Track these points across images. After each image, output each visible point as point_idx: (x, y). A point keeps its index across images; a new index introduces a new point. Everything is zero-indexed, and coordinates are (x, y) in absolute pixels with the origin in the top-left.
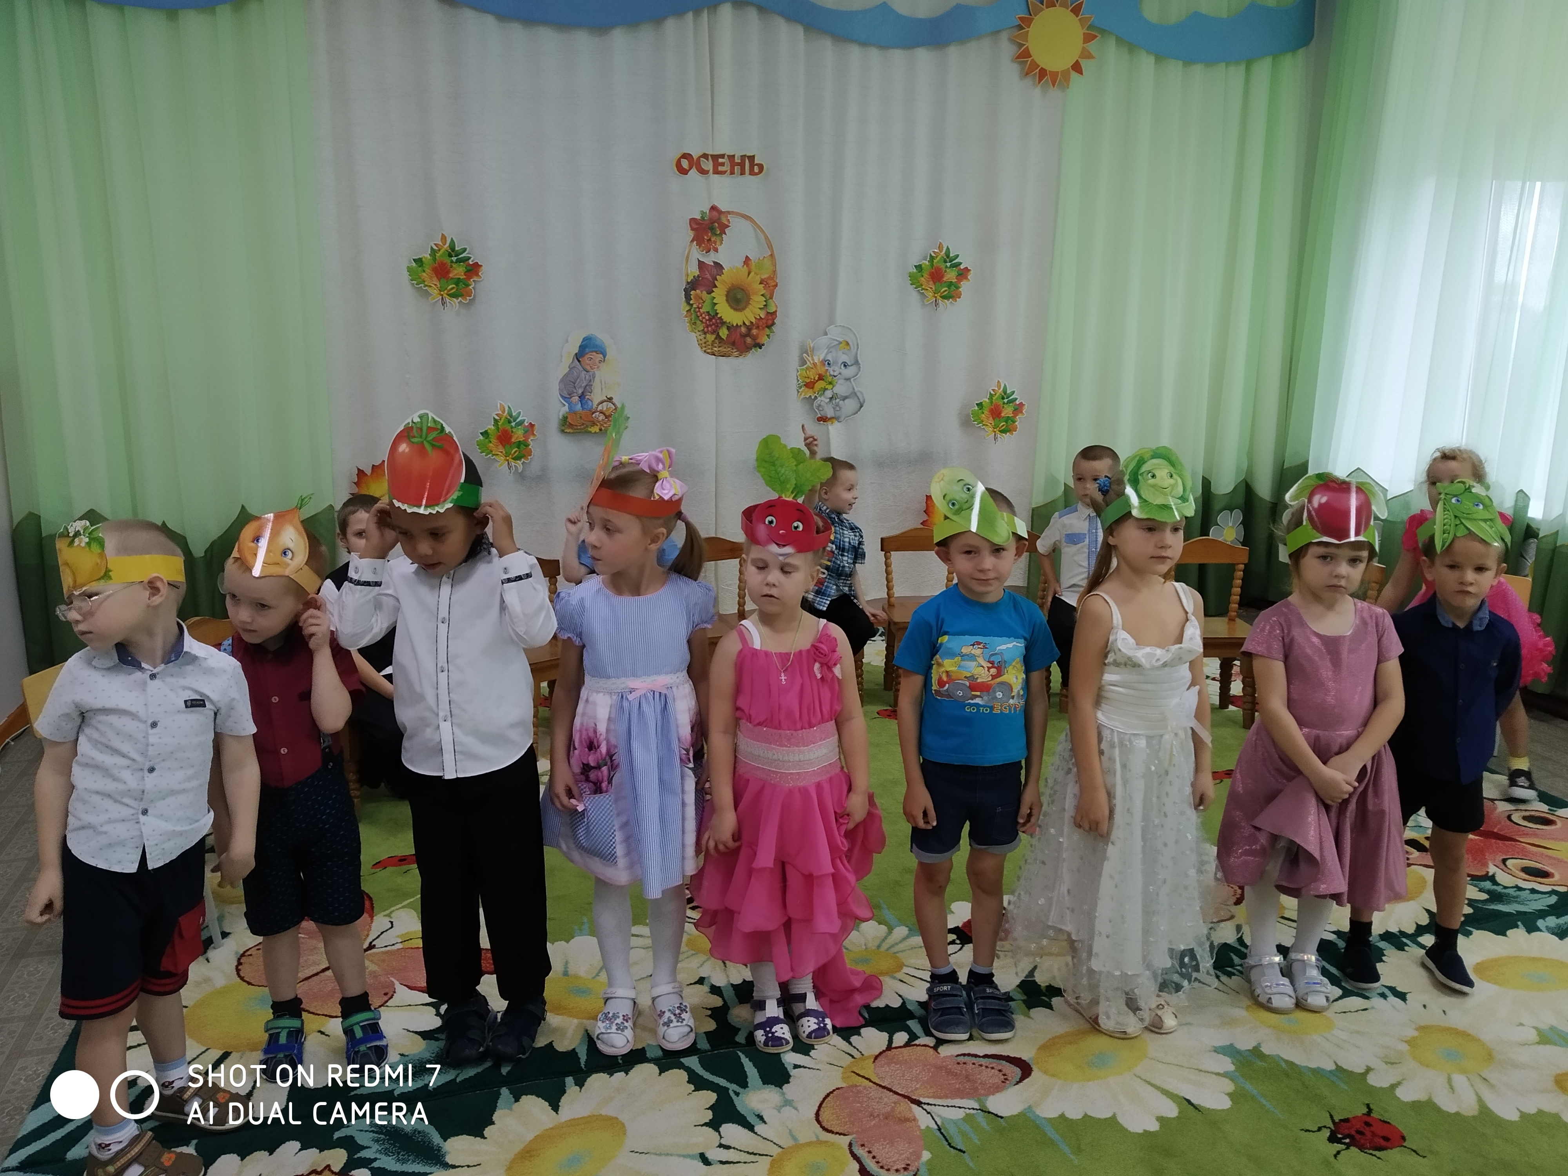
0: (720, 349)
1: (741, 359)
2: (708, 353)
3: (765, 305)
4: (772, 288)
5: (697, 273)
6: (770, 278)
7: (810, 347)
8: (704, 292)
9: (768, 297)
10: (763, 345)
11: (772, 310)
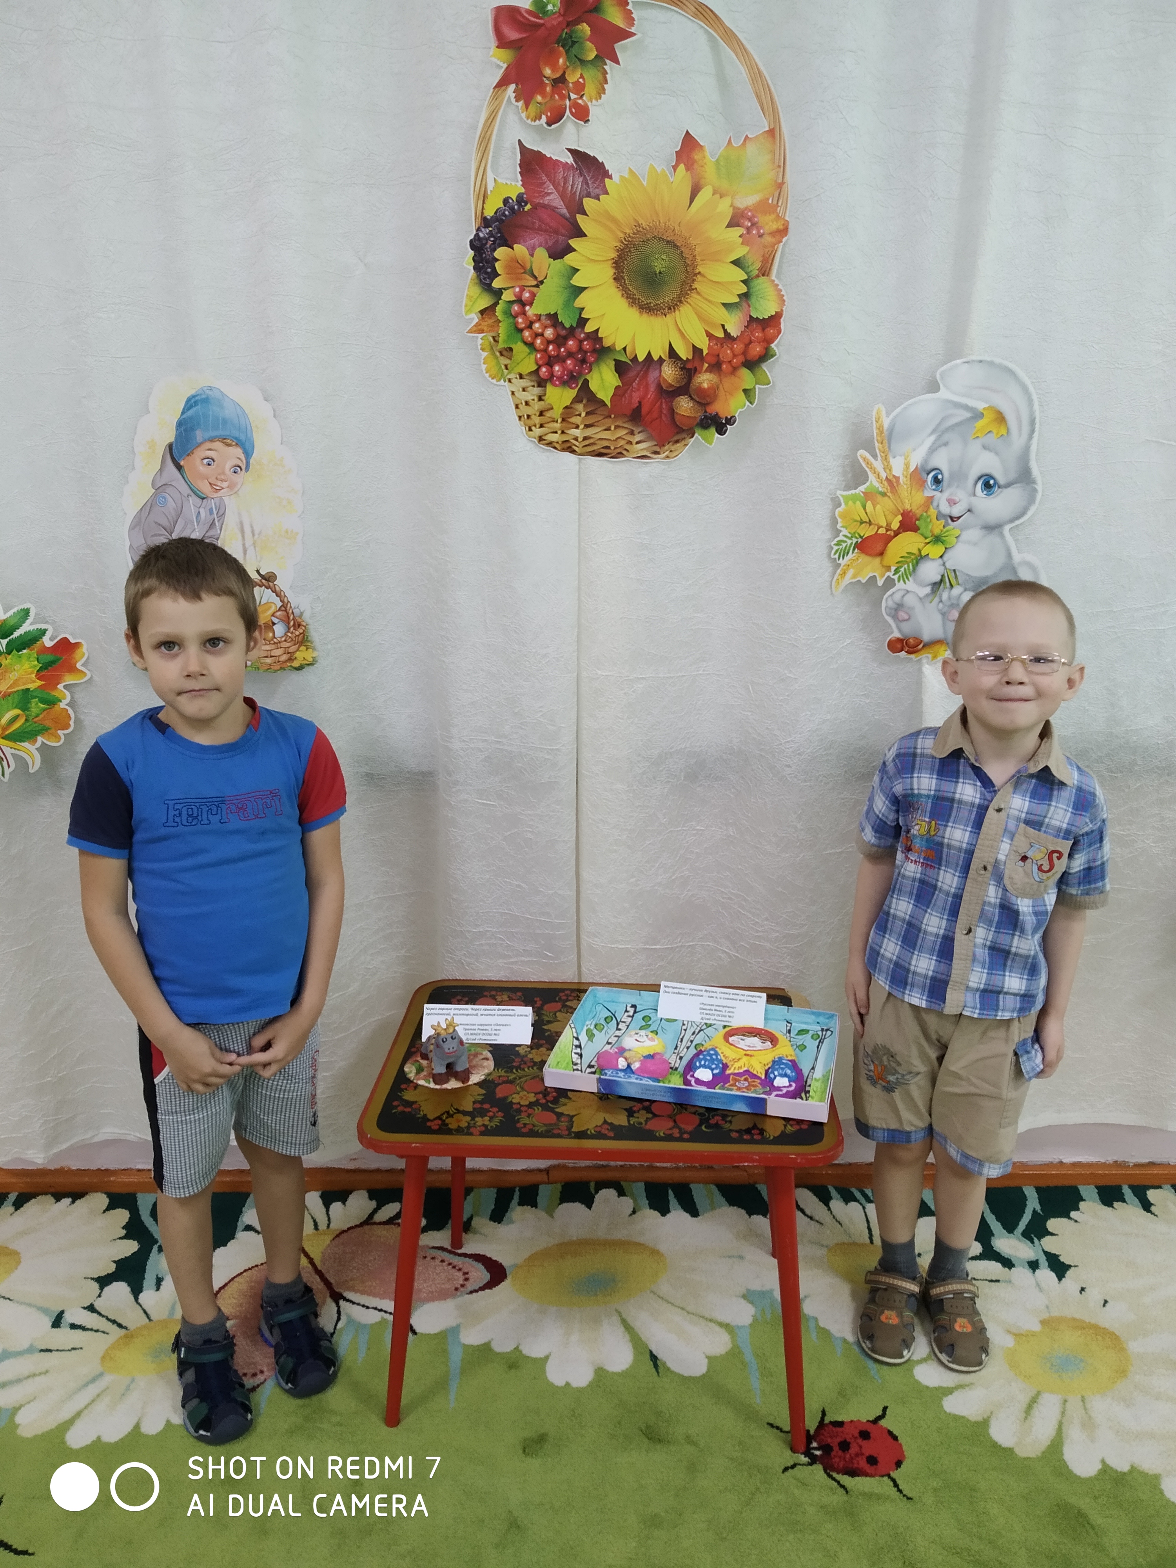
0: (590, 432)
1: (656, 466)
2: (550, 444)
3: (745, 296)
4: (768, 239)
5: (515, 187)
6: (766, 207)
7: (880, 429)
8: (541, 253)
9: (754, 270)
10: (730, 421)
11: (765, 308)
